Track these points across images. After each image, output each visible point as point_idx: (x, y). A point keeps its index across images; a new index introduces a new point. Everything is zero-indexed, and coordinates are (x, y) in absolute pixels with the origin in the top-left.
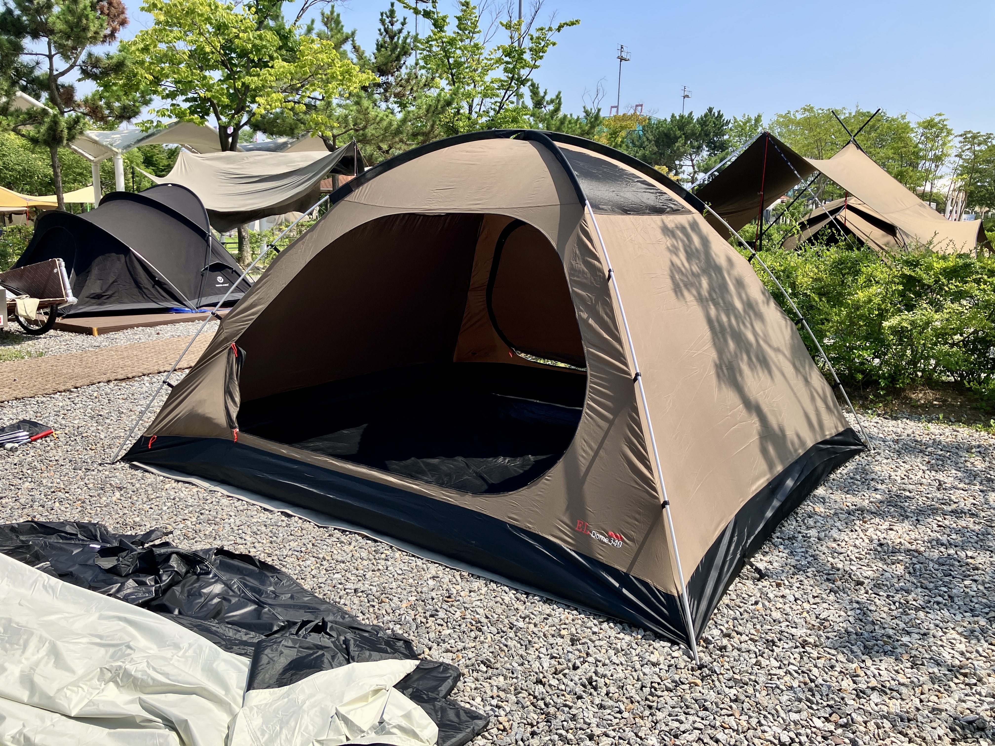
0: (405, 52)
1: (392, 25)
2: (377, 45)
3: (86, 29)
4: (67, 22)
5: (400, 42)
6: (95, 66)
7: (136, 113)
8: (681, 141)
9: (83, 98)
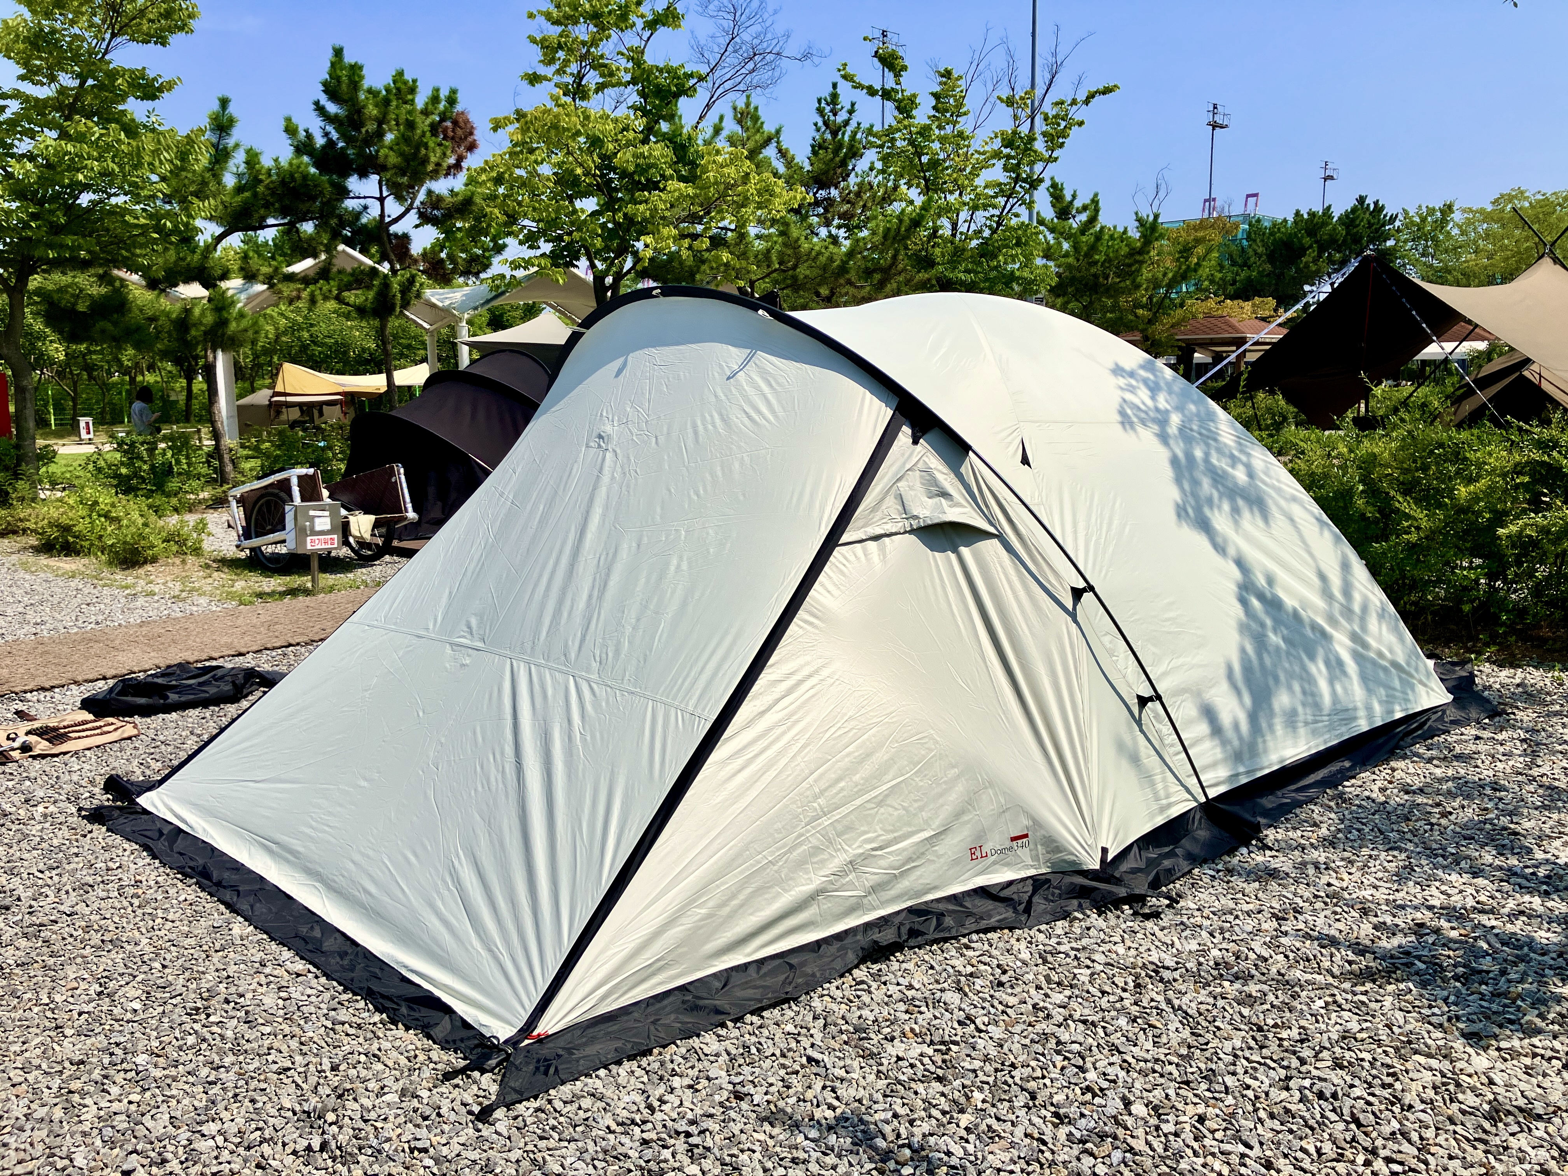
0: (854, 153)
1: (835, 115)
2: (813, 146)
3: (425, 161)
4: (401, 154)
5: (846, 138)
6: (435, 207)
7: (486, 266)
8: (1312, 253)
9: (420, 251)
